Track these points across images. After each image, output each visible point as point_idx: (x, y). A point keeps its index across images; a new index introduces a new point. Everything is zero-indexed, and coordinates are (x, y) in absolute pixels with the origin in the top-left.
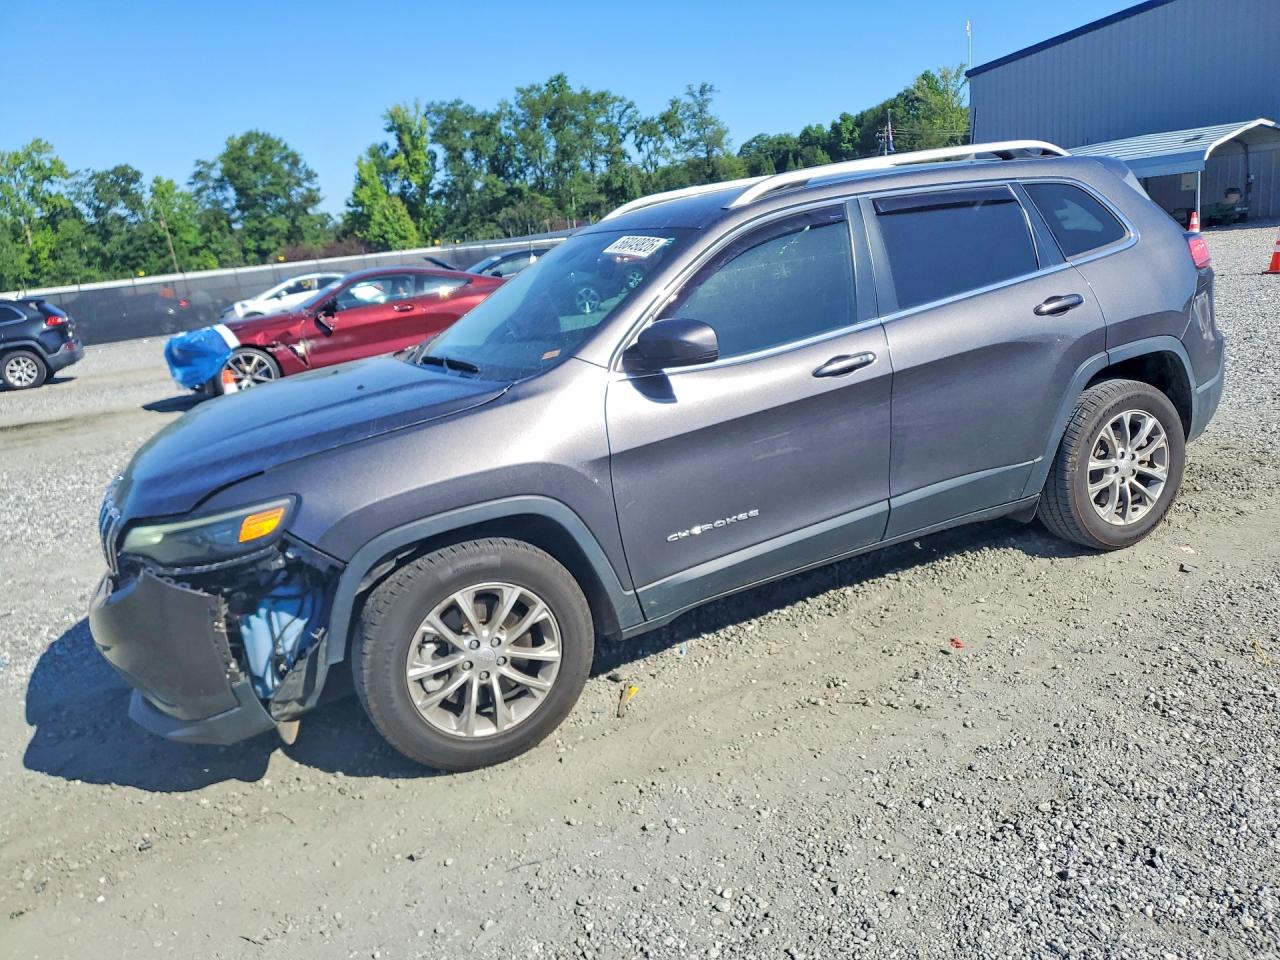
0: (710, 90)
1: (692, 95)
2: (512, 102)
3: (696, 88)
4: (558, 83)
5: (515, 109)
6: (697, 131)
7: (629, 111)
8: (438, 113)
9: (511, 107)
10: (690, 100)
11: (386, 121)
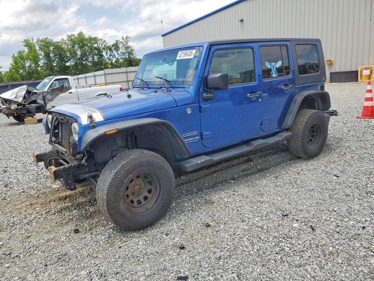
0: (129, 38)
1: (123, 39)
2: (66, 39)
3: (125, 37)
4: (80, 34)
5: (67, 41)
6: (126, 50)
7: (104, 43)
8: (41, 41)
9: (66, 41)
10: (123, 41)
11: (24, 43)
